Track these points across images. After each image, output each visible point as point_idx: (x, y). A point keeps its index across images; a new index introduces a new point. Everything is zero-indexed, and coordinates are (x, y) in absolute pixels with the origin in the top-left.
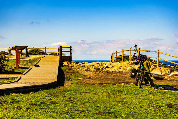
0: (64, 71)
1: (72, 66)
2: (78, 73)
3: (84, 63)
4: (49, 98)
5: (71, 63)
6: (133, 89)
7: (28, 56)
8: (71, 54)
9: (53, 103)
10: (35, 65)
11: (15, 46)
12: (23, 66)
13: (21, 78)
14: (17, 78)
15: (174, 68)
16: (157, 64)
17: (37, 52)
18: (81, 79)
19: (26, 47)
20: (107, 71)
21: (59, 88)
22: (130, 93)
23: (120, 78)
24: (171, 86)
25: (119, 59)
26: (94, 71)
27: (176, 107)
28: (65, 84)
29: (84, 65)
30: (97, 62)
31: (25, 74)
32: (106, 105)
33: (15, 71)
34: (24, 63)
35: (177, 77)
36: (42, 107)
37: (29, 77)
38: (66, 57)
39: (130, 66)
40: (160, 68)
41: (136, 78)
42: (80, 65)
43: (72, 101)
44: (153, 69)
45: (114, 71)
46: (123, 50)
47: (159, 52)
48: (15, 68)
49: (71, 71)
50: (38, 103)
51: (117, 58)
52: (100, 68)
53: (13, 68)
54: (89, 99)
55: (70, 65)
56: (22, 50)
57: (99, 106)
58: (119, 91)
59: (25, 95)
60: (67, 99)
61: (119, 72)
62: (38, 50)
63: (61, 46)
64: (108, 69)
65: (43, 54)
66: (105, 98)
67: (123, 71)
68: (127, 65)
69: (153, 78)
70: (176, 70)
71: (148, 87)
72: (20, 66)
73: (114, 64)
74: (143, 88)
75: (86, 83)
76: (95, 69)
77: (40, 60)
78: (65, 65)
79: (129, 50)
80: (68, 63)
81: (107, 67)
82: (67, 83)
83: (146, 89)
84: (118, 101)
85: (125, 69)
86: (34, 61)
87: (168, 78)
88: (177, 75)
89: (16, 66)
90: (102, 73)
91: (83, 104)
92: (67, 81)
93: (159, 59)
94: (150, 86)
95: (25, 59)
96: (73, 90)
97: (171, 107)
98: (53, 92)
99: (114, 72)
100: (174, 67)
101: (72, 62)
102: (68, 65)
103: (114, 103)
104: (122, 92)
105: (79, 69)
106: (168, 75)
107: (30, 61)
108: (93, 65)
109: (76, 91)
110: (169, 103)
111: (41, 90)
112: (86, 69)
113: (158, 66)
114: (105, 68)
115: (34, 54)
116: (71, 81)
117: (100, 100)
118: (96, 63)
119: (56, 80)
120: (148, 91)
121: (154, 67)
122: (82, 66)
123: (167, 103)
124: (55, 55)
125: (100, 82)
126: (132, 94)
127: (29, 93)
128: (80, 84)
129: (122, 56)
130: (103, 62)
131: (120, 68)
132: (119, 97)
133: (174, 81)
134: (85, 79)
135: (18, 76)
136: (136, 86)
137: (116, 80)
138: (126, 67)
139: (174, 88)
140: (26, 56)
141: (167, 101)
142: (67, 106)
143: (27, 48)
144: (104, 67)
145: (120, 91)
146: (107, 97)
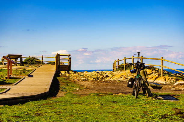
0: (59, 81)
1: (69, 76)
2: (75, 83)
3: (83, 72)
4: (36, 110)
5: (68, 73)
6: (129, 99)
7: (23, 66)
8: (70, 63)
9: (39, 114)
10: (28, 75)
11: (9, 55)
12: (15, 76)
13: (10, 89)
14: (6, 88)
15: (179, 77)
16: (161, 72)
17: (33, 61)
18: (77, 89)
19: (20, 56)
20: (107, 81)
21: (50, 99)
22: (124, 104)
23: (119, 88)
24: (172, 95)
25: (121, 68)
26: (93, 81)
27: (170, 117)
28: (57, 95)
29: (82, 74)
30: (97, 72)
31: (15, 85)
32: (96, 116)
33: (5, 82)
34: (18, 73)
35: (182, 86)
36: (25, 119)
37: (19, 88)
38: (64, 67)
39: (132, 75)
40: (165, 76)
41: (133, 87)
42: (78, 74)
43: (59, 112)
44: (157, 78)
45: (114, 80)
46: (125, 58)
47: (163, 59)
48: (6, 78)
49: (67, 81)
50: (22, 115)
51: (119, 67)
52: (99, 77)
53: (4, 78)
54: (78, 111)
55: (67, 75)
56: (16, 59)
57: (87, 118)
58: (113, 102)
59: (11, 107)
60: (55, 110)
61: (120, 81)
62: (35, 59)
63: (59, 54)
64: (107, 79)
65: (40, 63)
66: (97, 109)
67: (124, 80)
68: (129, 74)
69: (150, 87)
70: (182, 79)
71: (146, 97)
72: (12, 76)
73: (115, 73)
74: (140, 98)
75: (81, 93)
76: (94, 78)
77: (36, 69)
78: (61, 75)
79: (131, 58)
80: (65, 73)
81: (107, 76)
82: (60, 94)
83: (143, 99)
84: (110, 112)
85: (127, 78)
86: (28, 71)
87: (172, 87)
88: (182, 84)
89: (7, 76)
90: (101, 83)
91: (72, 115)
92: (61, 92)
93: (163, 67)
94: (147, 96)
95: (19, 69)
96: (64, 101)
97: (165, 118)
98: (42, 103)
99: (114, 82)
100: (179, 75)
101: (70, 71)
102: (65, 75)
103: (105, 114)
104: (117, 102)
105: (76, 79)
106: (173, 84)
107: (24, 71)
108: (92, 74)
109: (67, 102)
110: (164, 114)
111: (29, 102)
112: (84, 79)
113: (162, 75)
114: (105, 78)
115: (30, 64)
116: (66, 91)
117: (91, 111)
118: (95, 72)
119: (47, 90)
120: (144, 102)
121: (157, 75)
122: (81, 76)
123: (162, 113)
124: (53, 64)
125: (96, 92)
126: (127, 105)
127: (16, 105)
128: (74, 94)
129: (124, 64)
130: (104, 71)
131: (121, 78)
132: (112, 108)
133: (178, 90)
134: (81, 89)
135: (8, 87)
136: (133, 97)
137: (115, 90)
138: (127, 76)
139: (175, 98)
140: (21, 66)
141: (162, 111)
142: (53, 117)
143: (22, 57)
144: (103, 77)
145: (115, 101)
146: (99, 108)
